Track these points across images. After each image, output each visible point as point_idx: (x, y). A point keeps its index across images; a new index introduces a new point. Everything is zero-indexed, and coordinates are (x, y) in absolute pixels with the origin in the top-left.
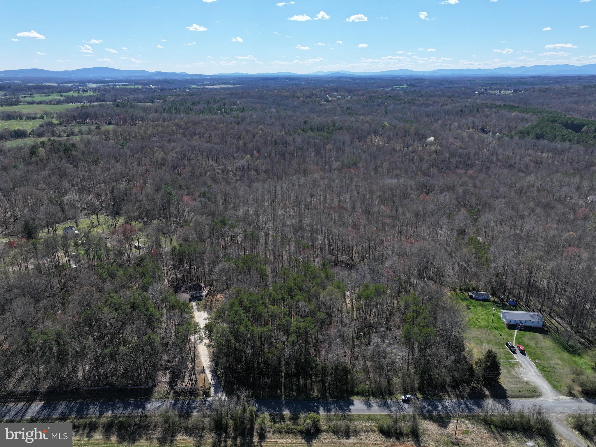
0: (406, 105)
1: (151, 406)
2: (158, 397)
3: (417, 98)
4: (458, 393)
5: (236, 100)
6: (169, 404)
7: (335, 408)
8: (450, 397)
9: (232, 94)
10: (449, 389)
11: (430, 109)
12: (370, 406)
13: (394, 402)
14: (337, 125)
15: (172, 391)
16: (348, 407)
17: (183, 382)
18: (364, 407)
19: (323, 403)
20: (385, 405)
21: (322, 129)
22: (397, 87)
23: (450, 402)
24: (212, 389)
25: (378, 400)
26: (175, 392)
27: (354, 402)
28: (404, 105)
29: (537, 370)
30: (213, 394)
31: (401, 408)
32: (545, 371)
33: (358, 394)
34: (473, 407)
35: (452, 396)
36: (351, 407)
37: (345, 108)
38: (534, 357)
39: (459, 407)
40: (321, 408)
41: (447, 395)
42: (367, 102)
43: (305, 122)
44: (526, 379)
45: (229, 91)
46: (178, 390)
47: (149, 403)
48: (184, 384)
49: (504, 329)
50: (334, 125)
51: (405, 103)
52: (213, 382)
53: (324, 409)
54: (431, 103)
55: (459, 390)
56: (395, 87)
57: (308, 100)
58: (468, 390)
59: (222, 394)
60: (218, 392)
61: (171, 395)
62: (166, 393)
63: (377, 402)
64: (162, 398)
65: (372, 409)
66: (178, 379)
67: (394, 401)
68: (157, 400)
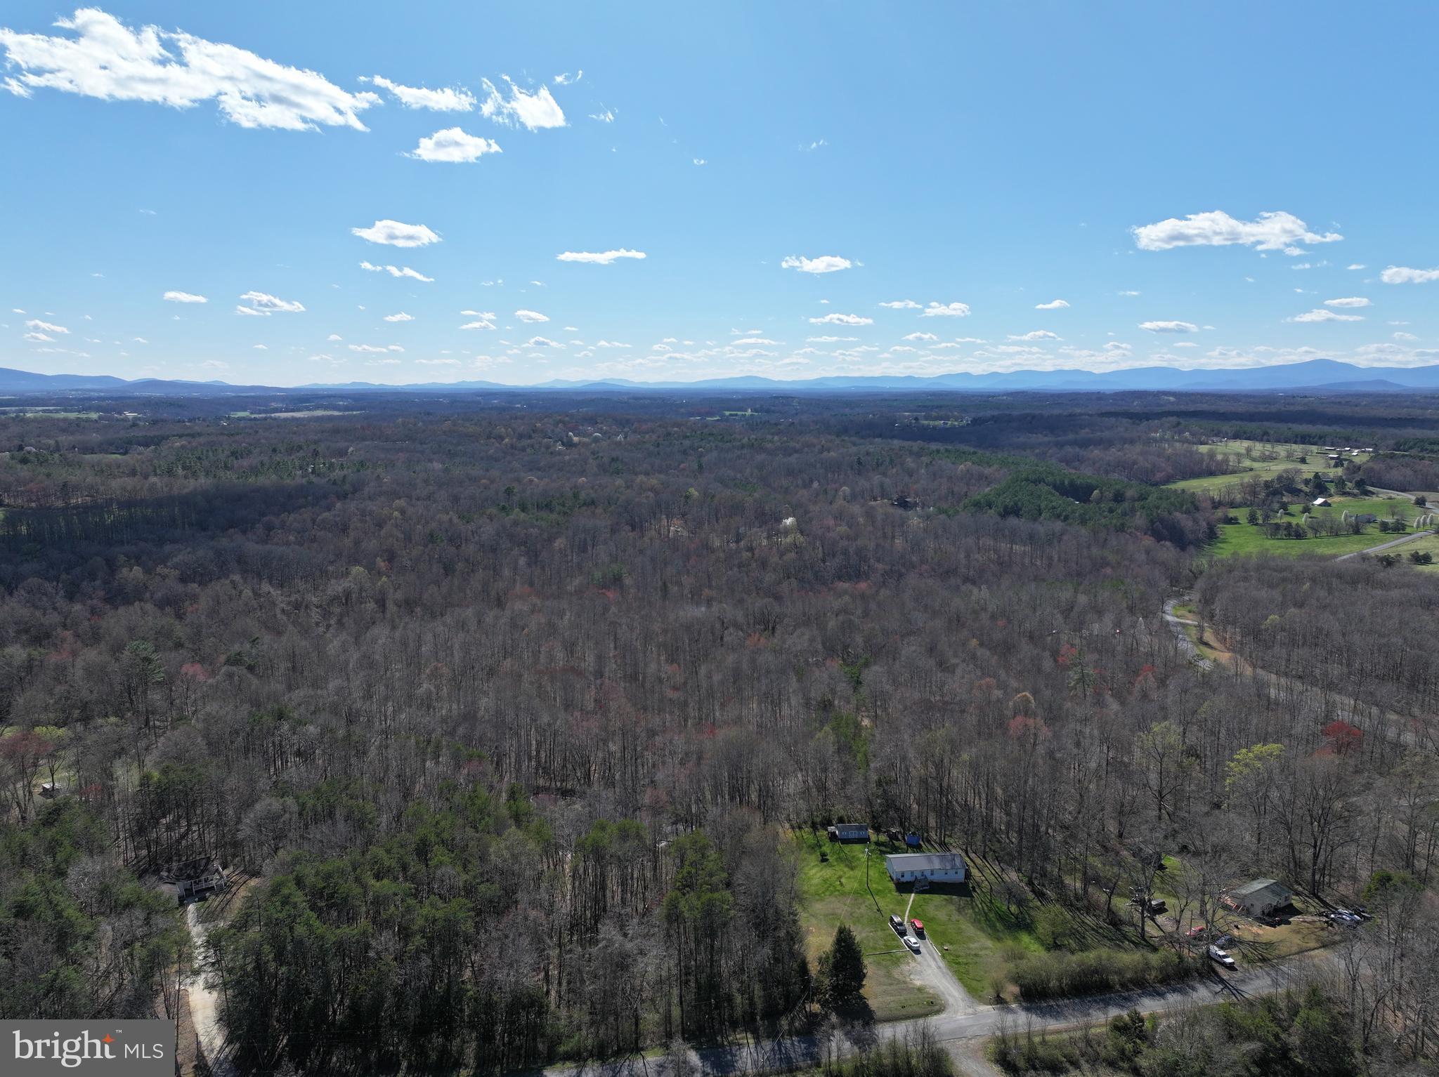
0: (745, 451)
3: (769, 437)
5: (346, 444)
9: (336, 431)
11: (793, 459)
14: (583, 495)
21: (548, 507)
22: (731, 415)
28: (739, 453)
29: (942, 964)
32: (959, 963)
37: (606, 460)
38: (941, 939)
42: (658, 445)
43: (509, 492)
44: (918, 983)
45: (330, 425)
49: (890, 891)
50: (576, 496)
51: (743, 447)
54: (798, 446)
56: (727, 413)
57: (525, 442)
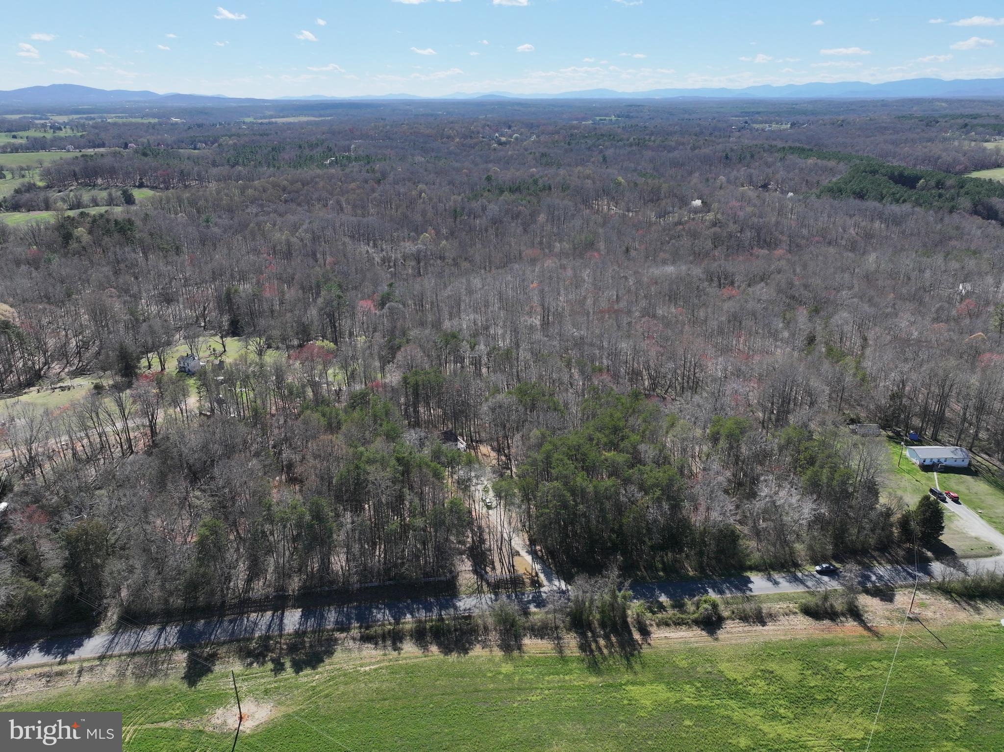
0: (634, 148)
1: (465, 603)
2: (468, 592)
3: (647, 137)
4: (890, 558)
5: (347, 142)
6: (488, 599)
7: (728, 588)
8: (880, 564)
10: (876, 554)
11: (675, 154)
12: (776, 583)
13: (806, 576)
14: (540, 182)
15: (484, 583)
16: (747, 586)
17: (494, 568)
18: (770, 584)
19: (709, 583)
20: (796, 580)
21: (519, 190)
22: (601, 120)
23: (882, 569)
24: (542, 576)
25: (784, 575)
26: (489, 584)
27: (752, 579)
29: (983, 522)
30: (545, 582)
31: (819, 582)
32: (995, 522)
33: (751, 568)
34: (917, 574)
35: (883, 562)
36: (750, 585)
37: (538, 155)
38: (973, 506)
39: (898, 574)
40: (710, 590)
41: (875, 562)
42: (569, 144)
43: (489, 179)
44: (973, 534)
46: (492, 580)
47: (460, 600)
48: (498, 571)
49: (918, 471)
50: (536, 182)
51: (631, 145)
52: (538, 567)
53: (714, 591)
54: (673, 144)
55: (890, 554)
56: (598, 118)
57: (468, 141)
58: (901, 553)
59: (559, 581)
60: (552, 580)
61: (485, 588)
62: (476, 586)
63: (784, 577)
64: (473, 593)
65: (780, 585)
66: (485, 566)
67: (806, 573)
68: (470, 595)
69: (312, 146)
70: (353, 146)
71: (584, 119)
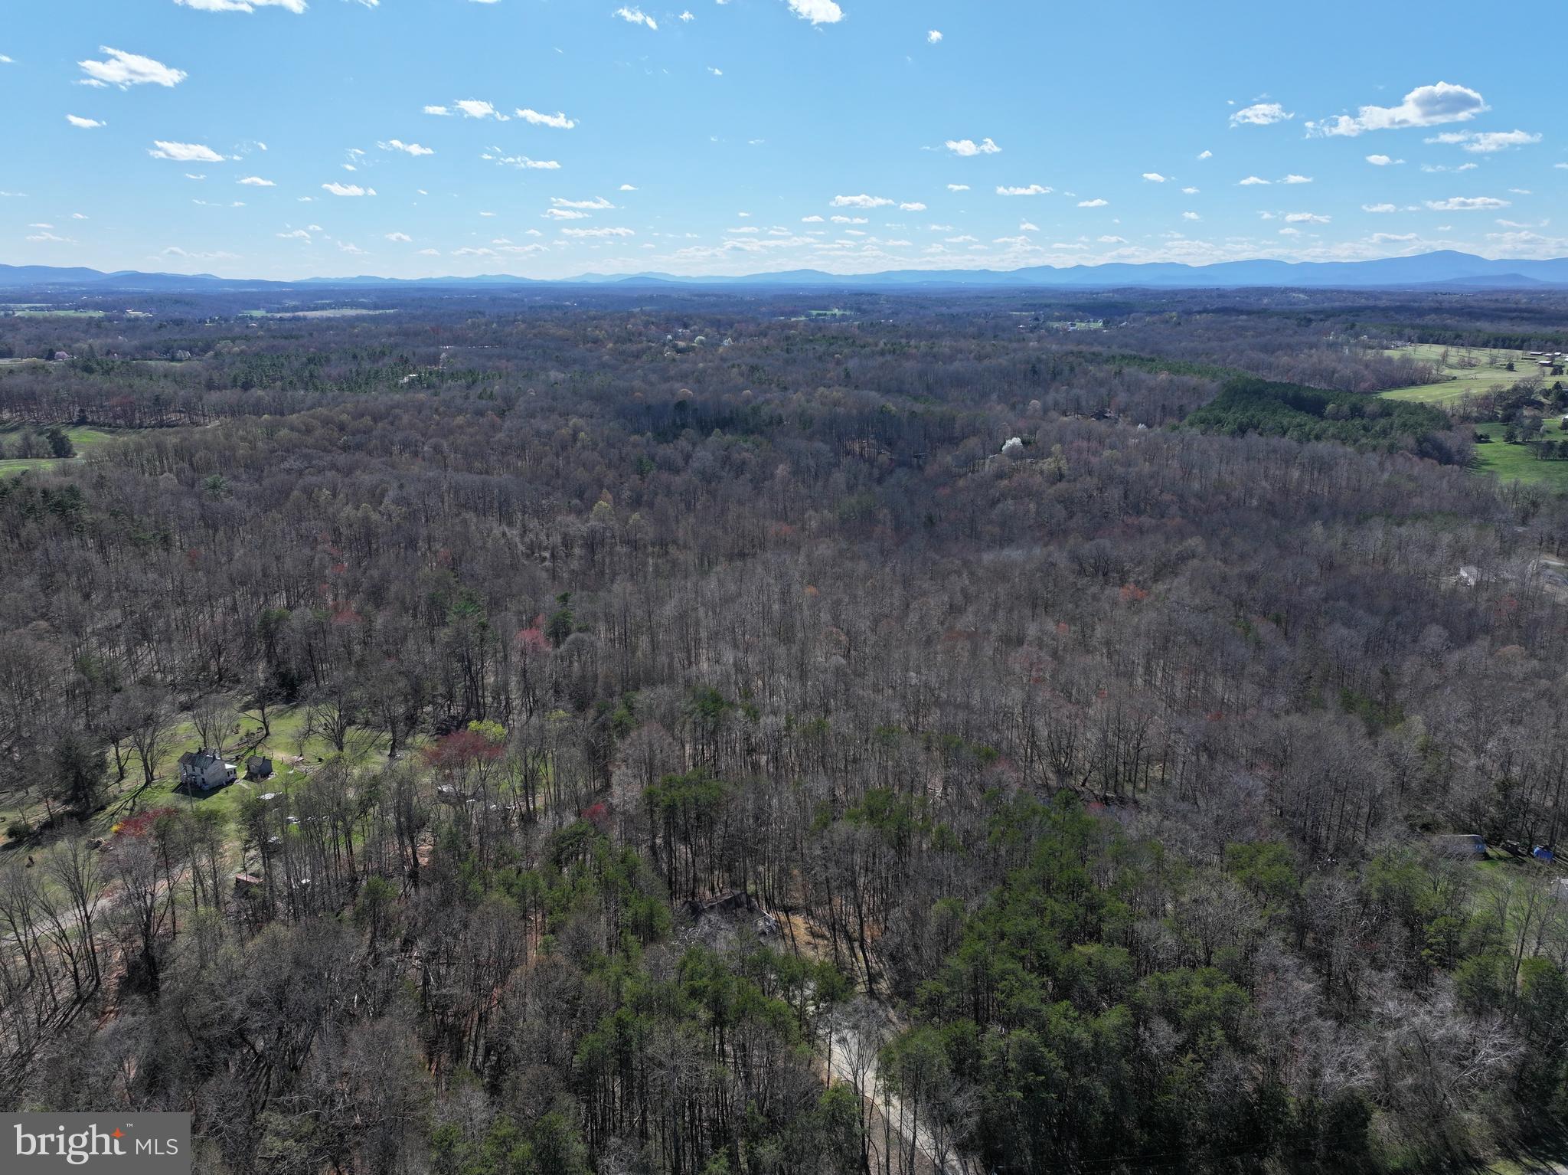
3: (904, 341)
5: (432, 349)
9: (406, 334)
14: (762, 412)
22: (819, 315)
28: (882, 359)
42: (788, 351)
50: (756, 412)
54: (947, 351)
56: (814, 312)
69: (374, 357)
70: (443, 355)
71: (795, 313)
